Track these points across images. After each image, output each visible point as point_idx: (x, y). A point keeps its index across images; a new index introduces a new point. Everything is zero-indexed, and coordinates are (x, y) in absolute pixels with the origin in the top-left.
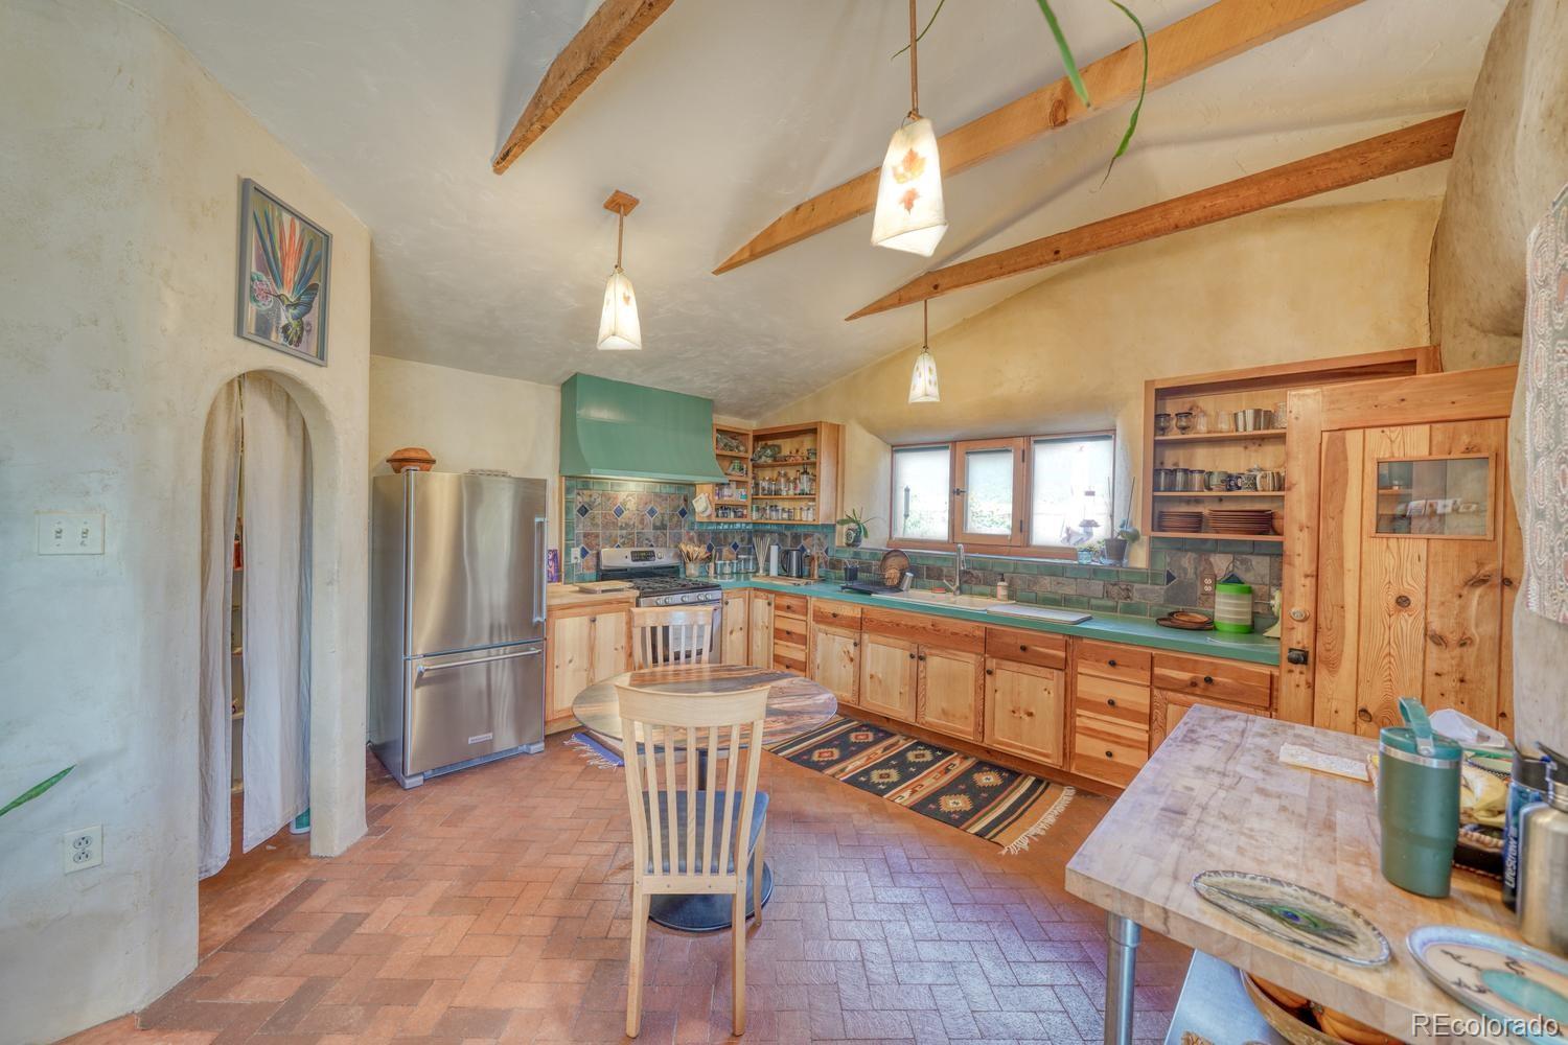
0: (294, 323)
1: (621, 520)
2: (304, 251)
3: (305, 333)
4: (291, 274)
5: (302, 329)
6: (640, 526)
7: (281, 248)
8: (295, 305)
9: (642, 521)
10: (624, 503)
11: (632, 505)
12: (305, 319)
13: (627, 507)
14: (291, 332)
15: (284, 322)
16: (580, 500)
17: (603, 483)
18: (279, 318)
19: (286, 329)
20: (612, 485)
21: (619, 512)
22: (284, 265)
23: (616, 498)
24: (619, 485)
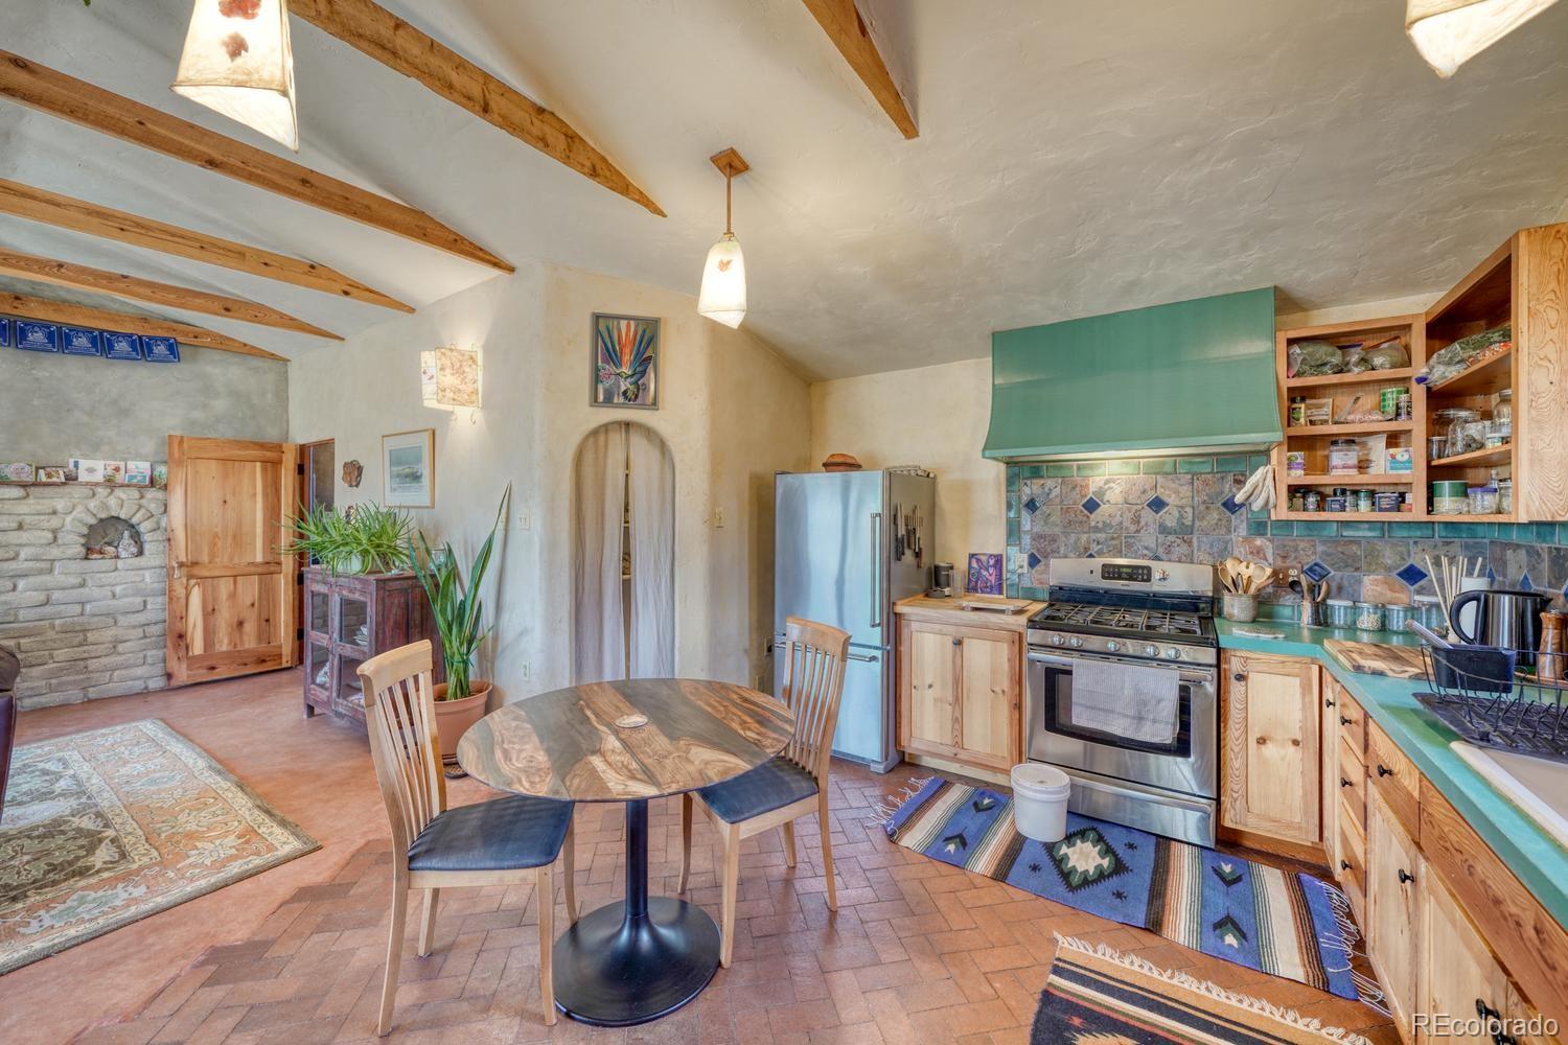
0: (631, 387)
1: (1096, 517)
2: (638, 338)
3: (641, 391)
4: (627, 357)
5: (638, 389)
6: (1133, 528)
7: (619, 343)
8: (632, 376)
9: (1136, 520)
10: (1101, 492)
11: (1114, 495)
12: (640, 382)
13: (1106, 498)
14: (630, 394)
15: (623, 388)
16: (1026, 492)
17: (1061, 467)
18: (619, 387)
19: (625, 393)
20: (1079, 468)
21: (1091, 506)
22: (621, 353)
23: (1087, 486)
24: (1091, 467)
